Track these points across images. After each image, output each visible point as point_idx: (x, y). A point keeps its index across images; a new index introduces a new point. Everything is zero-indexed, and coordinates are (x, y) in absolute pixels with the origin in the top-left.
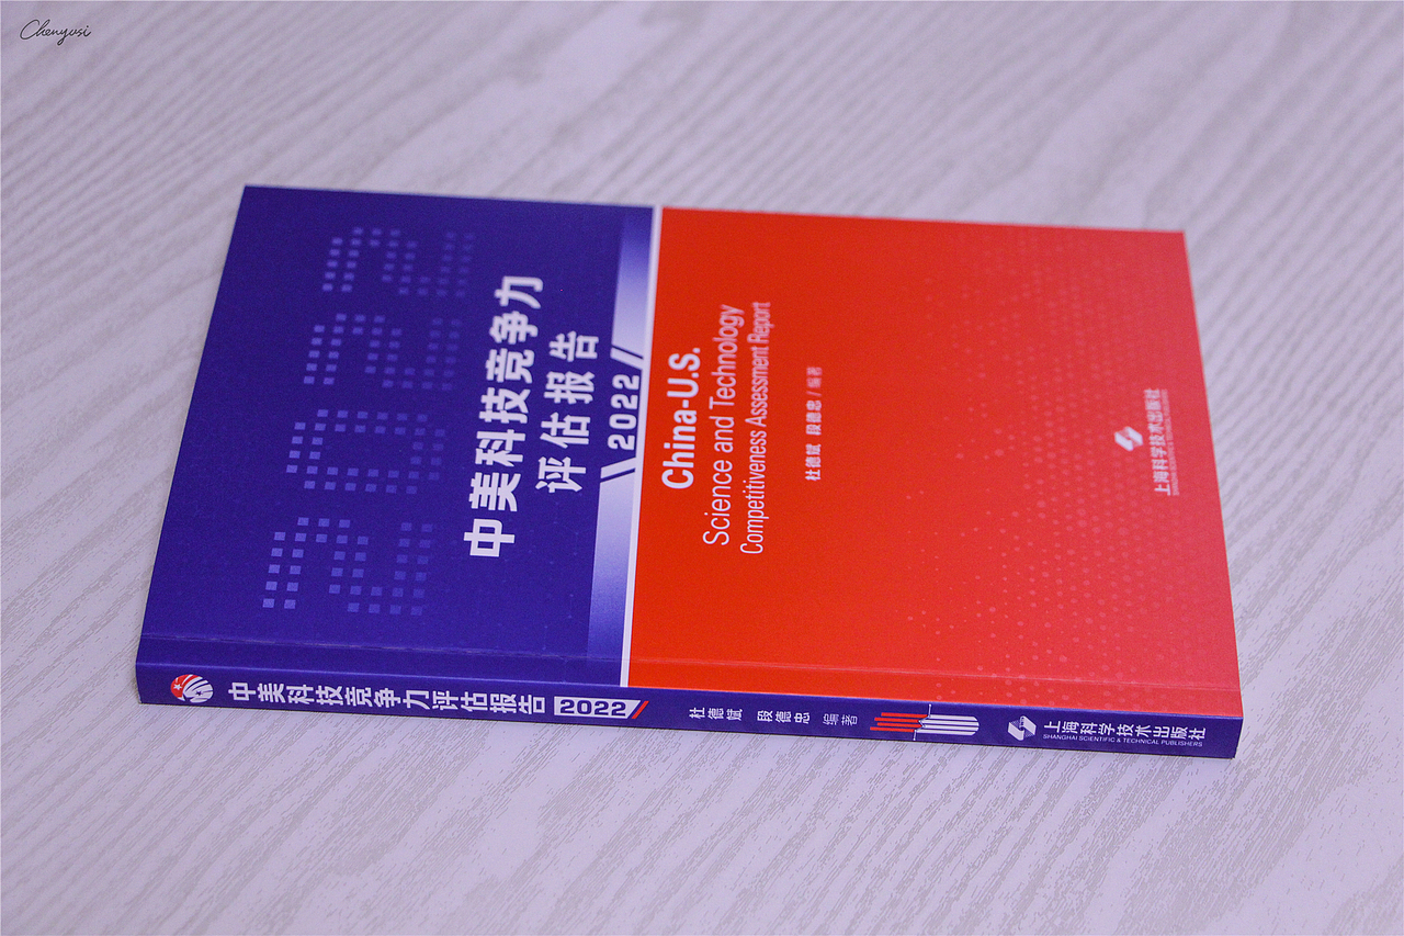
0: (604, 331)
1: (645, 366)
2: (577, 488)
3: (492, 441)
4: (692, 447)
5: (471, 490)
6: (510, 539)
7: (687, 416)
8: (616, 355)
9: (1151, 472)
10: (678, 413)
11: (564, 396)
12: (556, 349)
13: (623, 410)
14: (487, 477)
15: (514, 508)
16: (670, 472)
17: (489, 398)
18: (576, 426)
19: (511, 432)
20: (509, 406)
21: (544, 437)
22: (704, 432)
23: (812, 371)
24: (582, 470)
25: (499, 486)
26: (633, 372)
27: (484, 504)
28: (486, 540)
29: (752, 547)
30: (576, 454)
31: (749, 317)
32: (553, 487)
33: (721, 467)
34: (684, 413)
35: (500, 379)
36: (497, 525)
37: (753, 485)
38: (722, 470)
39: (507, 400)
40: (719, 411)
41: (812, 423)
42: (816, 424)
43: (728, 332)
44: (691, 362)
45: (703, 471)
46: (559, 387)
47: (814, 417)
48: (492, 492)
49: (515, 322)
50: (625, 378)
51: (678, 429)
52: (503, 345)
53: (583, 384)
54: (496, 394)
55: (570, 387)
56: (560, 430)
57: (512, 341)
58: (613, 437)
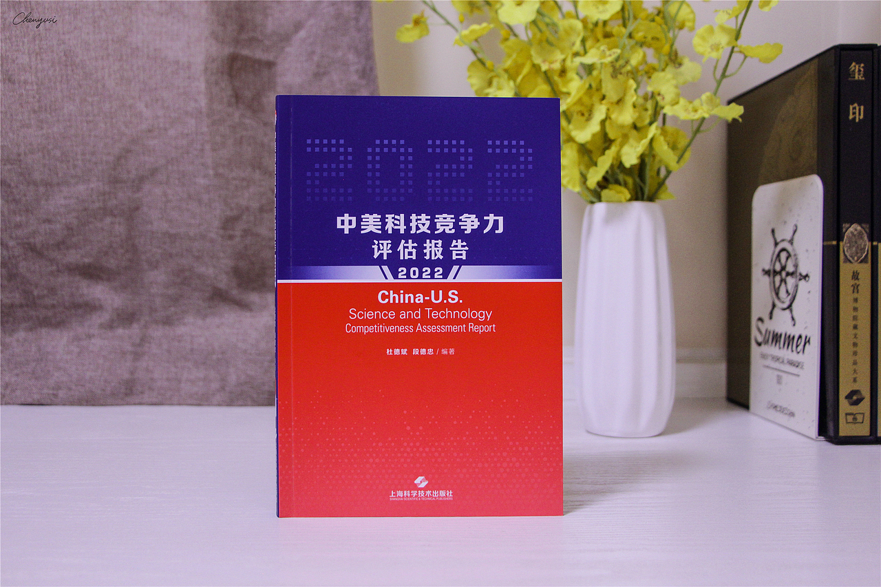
0: (468, 262)
1: (450, 279)
2: (375, 257)
3: (399, 220)
4: (402, 302)
5: (371, 214)
6: (346, 232)
7: (420, 298)
8: (455, 268)
9: (403, 490)
10: (421, 295)
11: (428, 248)
12: (457, 242)
13: (421, 273)
14: (379, 220)
15: (362, 232)
16: (387, 293)
17: (423, 217)
18: (410, 254)
19: (405, 227)
20: (420, 226)
21: (403, 241)
22: (413, 307)
23: (452, 351)
24: (385, 258)
25: (374, 225)
26: (445, 275)
27: (364, 220)
28: (346, 223)
29: (349, 328)
30: (395, 254)
31: (485, 323)
32: (375, 247)
33: (391, 315)
34: (422, 297)
35: (436, 220)
36: (354, 226)
37: (382, 328)
38: (389, 315)
39: (424, 225)
40: (424, 313)
41: (420, 351)
42: (419, 353)
43: (474, 314)
44: (453, 299)
45: (389, 307)
46: (433, 245)
47: (423, 351)
48: (371, 223)
49: (472, 223)
50: (441, 272)
51: (412, 296)
52: (458, 220)
53: (436, 255)
54: (426, 220)
55: (433, 249)
56: (407, 247)
57: (460, 223)
58: (405, 269)
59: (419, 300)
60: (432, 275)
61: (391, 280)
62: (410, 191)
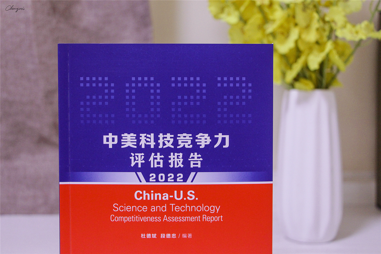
0: (203, 169)
1: (189, 182)
2: (132, 165)
3: (150, 138)
4: (152, 199)
5: (129, 133)
6: (110, 147)
7: (166, 197)
8: (192, 174)
10: (167, 194)
11: (172, 159)
12: (194, 155)
13: (167, 178)
14: (135, 138)
15: (122, 147)
16: (141, 193)
17: (168, 135)
18: (158, 163)
19: (155, 143)
20: (166, 142)
21: (153, 154)
22: (161, 203)
23: (190, 235)
24: (140, 166)
25: (131, 142)
26: (185, 180)
27: (123, 138)
28: (110, 140)
29: (113, 218)
30: (147, 164)
31: (215, 214)
32: (132, 158)
33: (145, 208)
34: (167, 196)
35: (178, 138)
36: (116, 142)
37: (138, 218)
38: (143, 208)
39: (169, 141)
40: (169, 207)
41: (166, 235)
42: (166, 237)
43: (207, 209)
44: (191, 197)
45: (142, 203)
46: (176, 157)
47: (168, 236)
48: (129, 140)
49: (206, 140)
50: (182, 177)
51: (160, 194)
52: (194, 138)
53: (178, 164)
54: (171, 138)
55: (176, 160)
56: (156, 159)
57: (196, 140)
58: (154, 175)
59: (165, 198)
60: (175, 180)
61: (144, 182)
62: (158, 116)
